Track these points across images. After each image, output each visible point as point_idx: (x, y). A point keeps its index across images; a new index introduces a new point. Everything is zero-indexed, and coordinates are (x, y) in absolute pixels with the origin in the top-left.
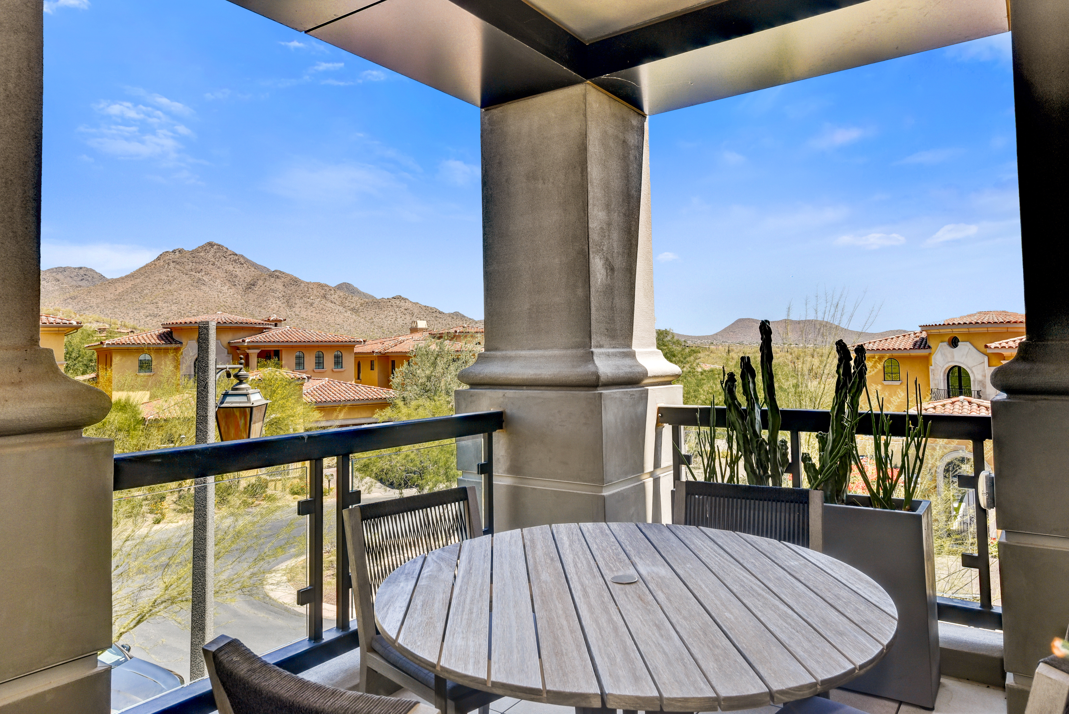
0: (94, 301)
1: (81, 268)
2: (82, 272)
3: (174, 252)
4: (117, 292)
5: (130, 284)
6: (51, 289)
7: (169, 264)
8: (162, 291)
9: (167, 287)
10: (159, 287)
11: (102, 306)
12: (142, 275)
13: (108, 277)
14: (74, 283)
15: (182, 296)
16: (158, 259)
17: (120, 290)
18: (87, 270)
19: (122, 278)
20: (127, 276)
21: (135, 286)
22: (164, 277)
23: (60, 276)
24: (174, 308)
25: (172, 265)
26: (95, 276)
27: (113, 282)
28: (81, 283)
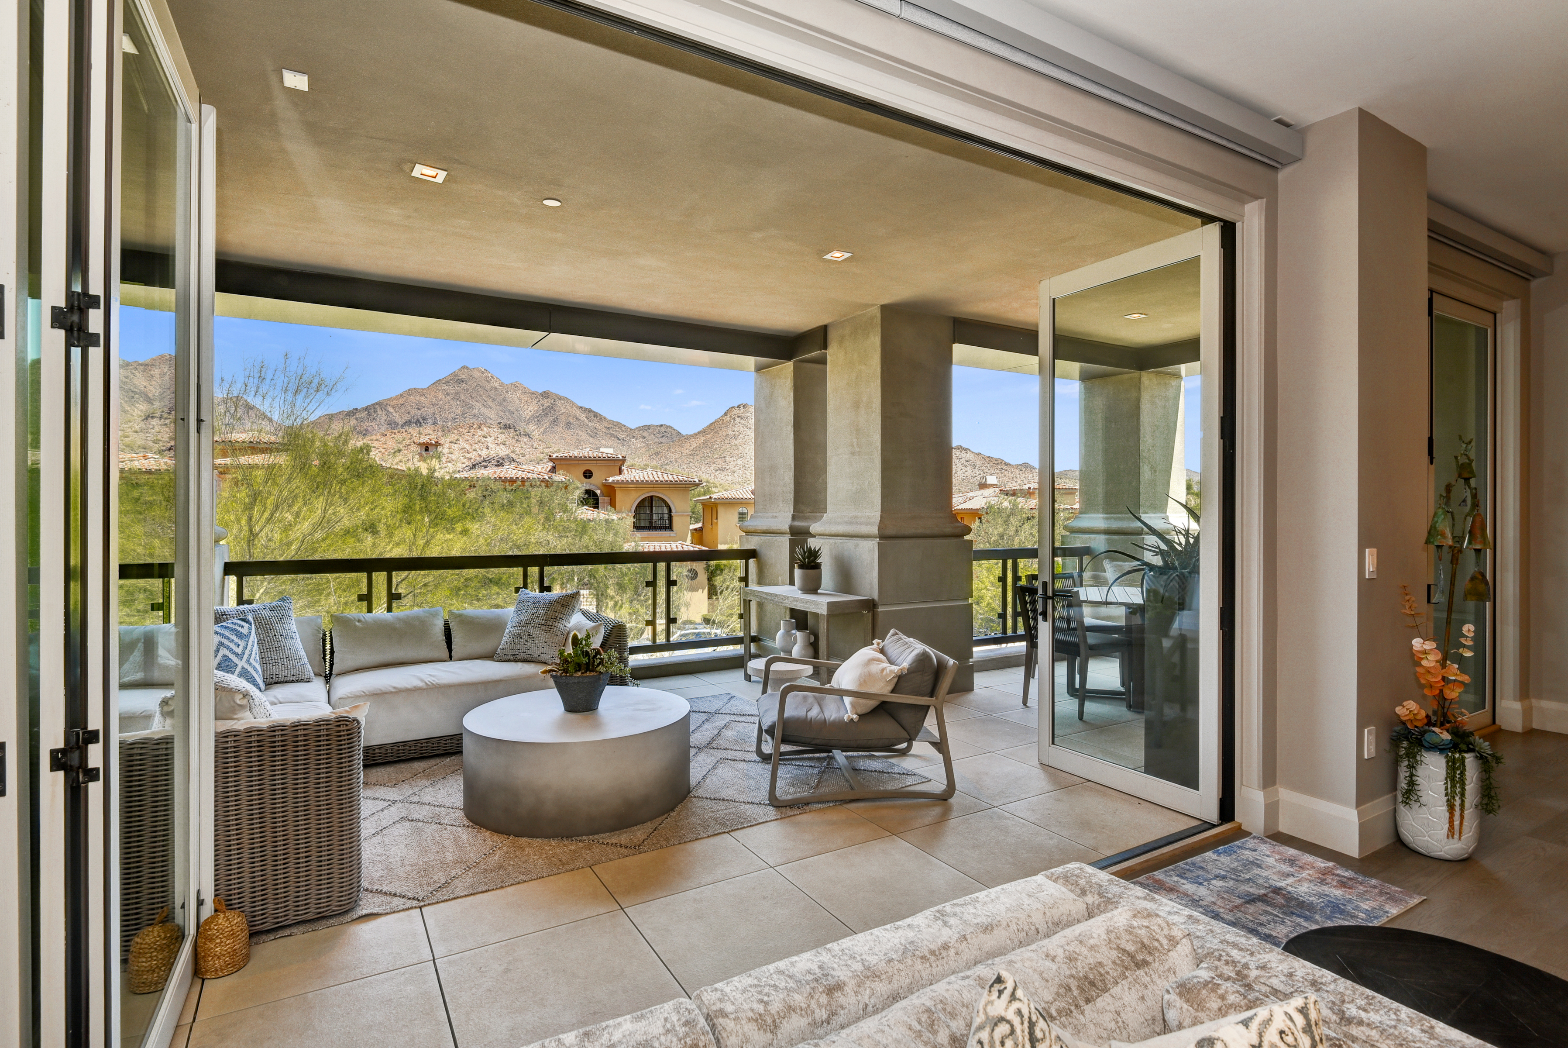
0: (673, 457)
1: (661, 426)
2: (662, 429)
3: (739, 407)
4: (691, 448)
5: (702, 439)
6: (639, 445)
7: (734, 419)
8: (728, 446)
9: (734, 442)
10: (727, 441)
11: (679, 461)
12: (712, 430)
13: (684, 433)
14: (656, 440)
15: (747, 450)
16: (726, 414)
17: (694, 445)
18: (667, 427)
19: (696, 434)
20: (699, 432)
21: (706, 441)
22: (730, 432)
23: (645, 434)
24: (739, 462)
25: (738, 420)
26: (674, 433)
27: (688, 438)
28: (662, 440)
